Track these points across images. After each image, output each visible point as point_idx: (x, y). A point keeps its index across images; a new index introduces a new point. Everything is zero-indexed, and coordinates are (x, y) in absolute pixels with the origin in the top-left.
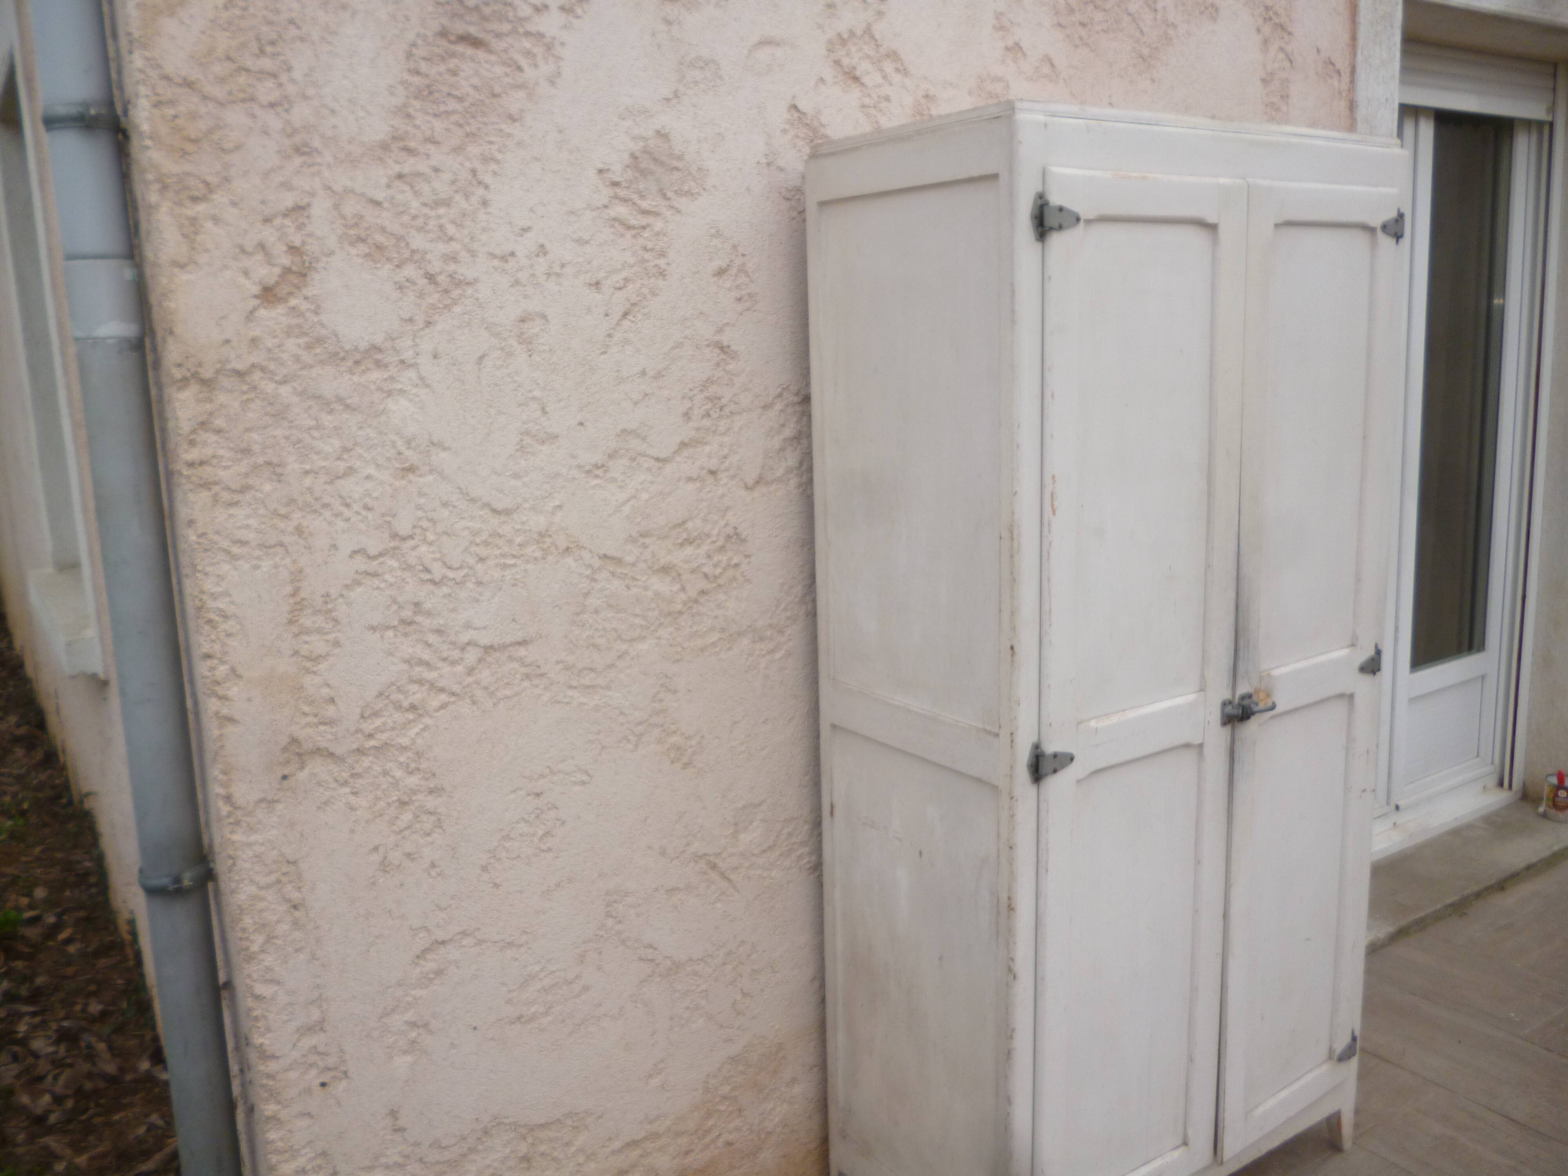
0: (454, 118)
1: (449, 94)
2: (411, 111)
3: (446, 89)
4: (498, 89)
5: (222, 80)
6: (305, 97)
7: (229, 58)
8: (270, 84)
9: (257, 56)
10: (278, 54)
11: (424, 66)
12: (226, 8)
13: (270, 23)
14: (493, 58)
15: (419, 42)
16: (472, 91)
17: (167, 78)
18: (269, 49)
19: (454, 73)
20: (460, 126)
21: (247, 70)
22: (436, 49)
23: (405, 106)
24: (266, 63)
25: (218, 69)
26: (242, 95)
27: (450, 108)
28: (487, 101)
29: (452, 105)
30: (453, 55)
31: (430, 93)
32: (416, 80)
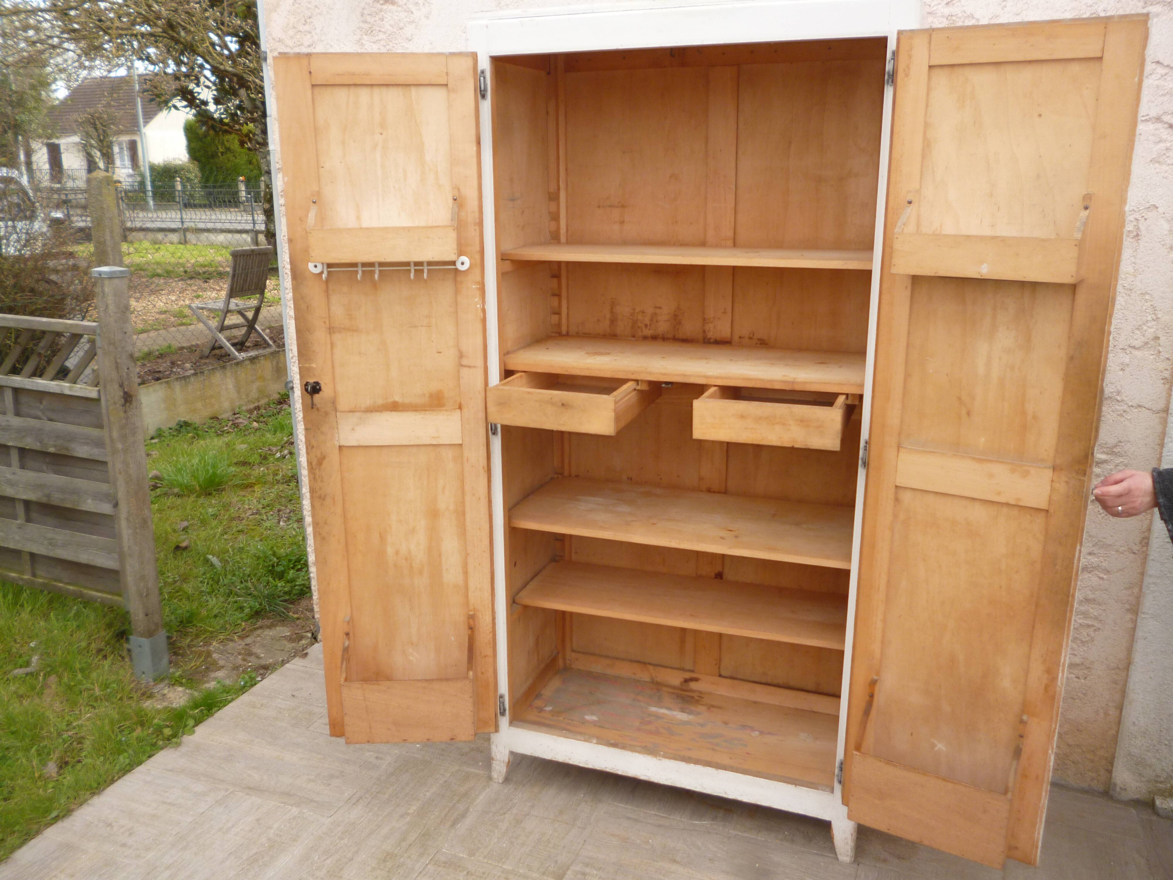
0: (382, 42)
1: (380, 31)
2: (363, 41)
3: (378, 29)
4: (401, 25)
5: (292, 37)
6: (322, 41)
7: (294, 27)
8: (309, 36)
9: (304, 25)
10: (312, 22)
11: (368, 18)
12: (293, 5)
13: (308, 9)
14: (400, 9)
15: (366, 7)
16: (390, 28)
17: (274, 39)
18: (308, 20)
19: (382, 20)
20: (384, 46)
21: (301, 32)
22: (374, 10)
23: (360, 39)
24: (307, 28)
25: (291, 32)
26: (299, 43)
27: (380, 38)
28: (397, 32)
29: (381, 36)
30: (381, 11)
31: (372, 31)
32: (366, 26)
